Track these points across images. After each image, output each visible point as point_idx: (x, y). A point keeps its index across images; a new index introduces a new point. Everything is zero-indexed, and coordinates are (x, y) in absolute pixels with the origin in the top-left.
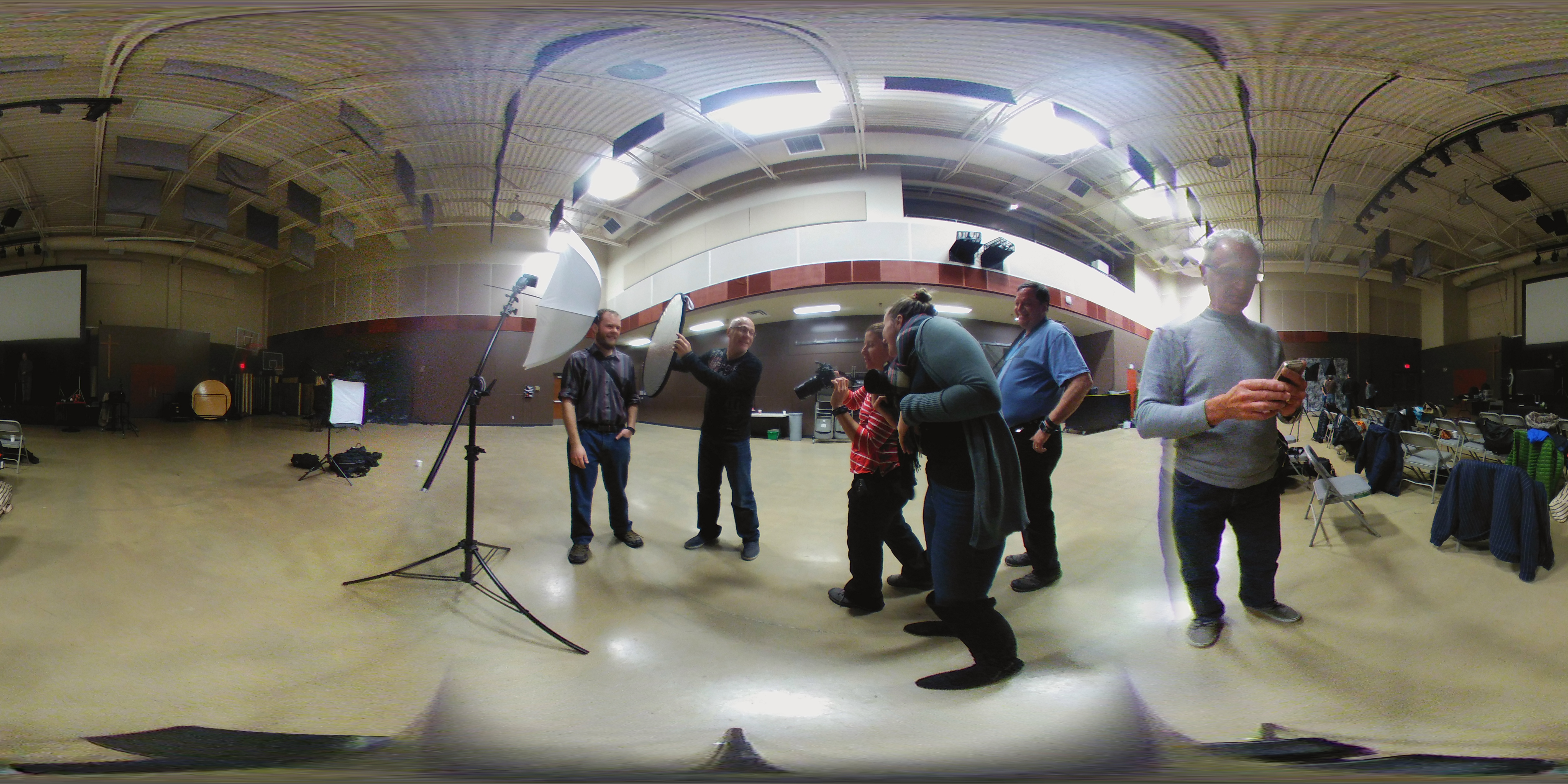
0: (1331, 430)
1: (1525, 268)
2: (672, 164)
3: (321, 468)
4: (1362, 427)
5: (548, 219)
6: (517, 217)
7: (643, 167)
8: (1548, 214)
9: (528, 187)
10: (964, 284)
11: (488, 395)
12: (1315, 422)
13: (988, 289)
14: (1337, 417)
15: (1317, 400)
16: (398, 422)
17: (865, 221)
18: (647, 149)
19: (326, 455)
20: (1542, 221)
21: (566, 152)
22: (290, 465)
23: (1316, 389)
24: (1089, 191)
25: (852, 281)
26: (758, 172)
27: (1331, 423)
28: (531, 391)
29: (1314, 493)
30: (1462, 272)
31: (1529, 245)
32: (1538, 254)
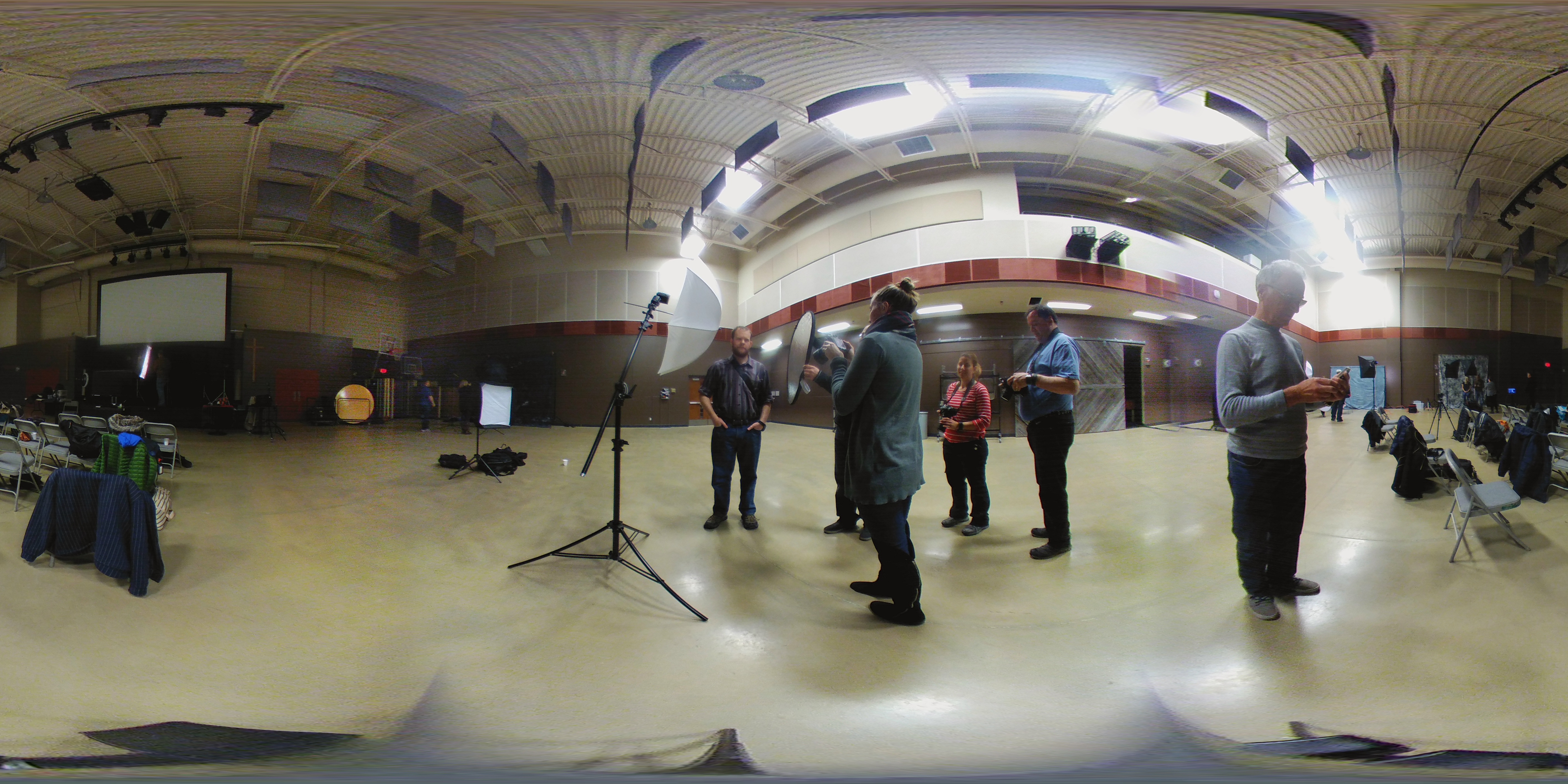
0: (1472, 429)
1: (101, 268)
2: (792, 170)
3: (469, 467)
4: (1504, 426)
5: (679, 226)
6: (650, 224)
7: (763, 174)
8: (128, 215)
9: (659, 196)
10: (1081, 279)
11: (630, 398)
12: (1456, 420)
13: (1105, 285)
14: (1479, 416)
15: (1457, 397)
16: (541, 424)
17: (981, 219)
18: (768, 156)
19: (475, 455)
20: (122, 221)
21: (692, 162)
22: (438, 466)
23: (1456, 386)
24: (1242, 183)
25: (972, 280)
26: (875, 175)
27: (1472, 422)
28: (667, 392)
29: (1456, 501)
30: (37, 272)
31: (106, 245)
32: (114, 255)
